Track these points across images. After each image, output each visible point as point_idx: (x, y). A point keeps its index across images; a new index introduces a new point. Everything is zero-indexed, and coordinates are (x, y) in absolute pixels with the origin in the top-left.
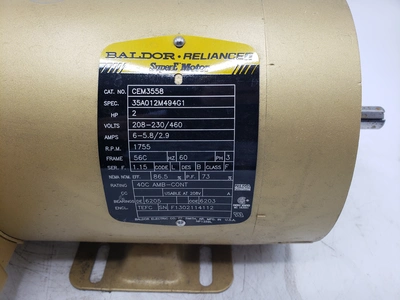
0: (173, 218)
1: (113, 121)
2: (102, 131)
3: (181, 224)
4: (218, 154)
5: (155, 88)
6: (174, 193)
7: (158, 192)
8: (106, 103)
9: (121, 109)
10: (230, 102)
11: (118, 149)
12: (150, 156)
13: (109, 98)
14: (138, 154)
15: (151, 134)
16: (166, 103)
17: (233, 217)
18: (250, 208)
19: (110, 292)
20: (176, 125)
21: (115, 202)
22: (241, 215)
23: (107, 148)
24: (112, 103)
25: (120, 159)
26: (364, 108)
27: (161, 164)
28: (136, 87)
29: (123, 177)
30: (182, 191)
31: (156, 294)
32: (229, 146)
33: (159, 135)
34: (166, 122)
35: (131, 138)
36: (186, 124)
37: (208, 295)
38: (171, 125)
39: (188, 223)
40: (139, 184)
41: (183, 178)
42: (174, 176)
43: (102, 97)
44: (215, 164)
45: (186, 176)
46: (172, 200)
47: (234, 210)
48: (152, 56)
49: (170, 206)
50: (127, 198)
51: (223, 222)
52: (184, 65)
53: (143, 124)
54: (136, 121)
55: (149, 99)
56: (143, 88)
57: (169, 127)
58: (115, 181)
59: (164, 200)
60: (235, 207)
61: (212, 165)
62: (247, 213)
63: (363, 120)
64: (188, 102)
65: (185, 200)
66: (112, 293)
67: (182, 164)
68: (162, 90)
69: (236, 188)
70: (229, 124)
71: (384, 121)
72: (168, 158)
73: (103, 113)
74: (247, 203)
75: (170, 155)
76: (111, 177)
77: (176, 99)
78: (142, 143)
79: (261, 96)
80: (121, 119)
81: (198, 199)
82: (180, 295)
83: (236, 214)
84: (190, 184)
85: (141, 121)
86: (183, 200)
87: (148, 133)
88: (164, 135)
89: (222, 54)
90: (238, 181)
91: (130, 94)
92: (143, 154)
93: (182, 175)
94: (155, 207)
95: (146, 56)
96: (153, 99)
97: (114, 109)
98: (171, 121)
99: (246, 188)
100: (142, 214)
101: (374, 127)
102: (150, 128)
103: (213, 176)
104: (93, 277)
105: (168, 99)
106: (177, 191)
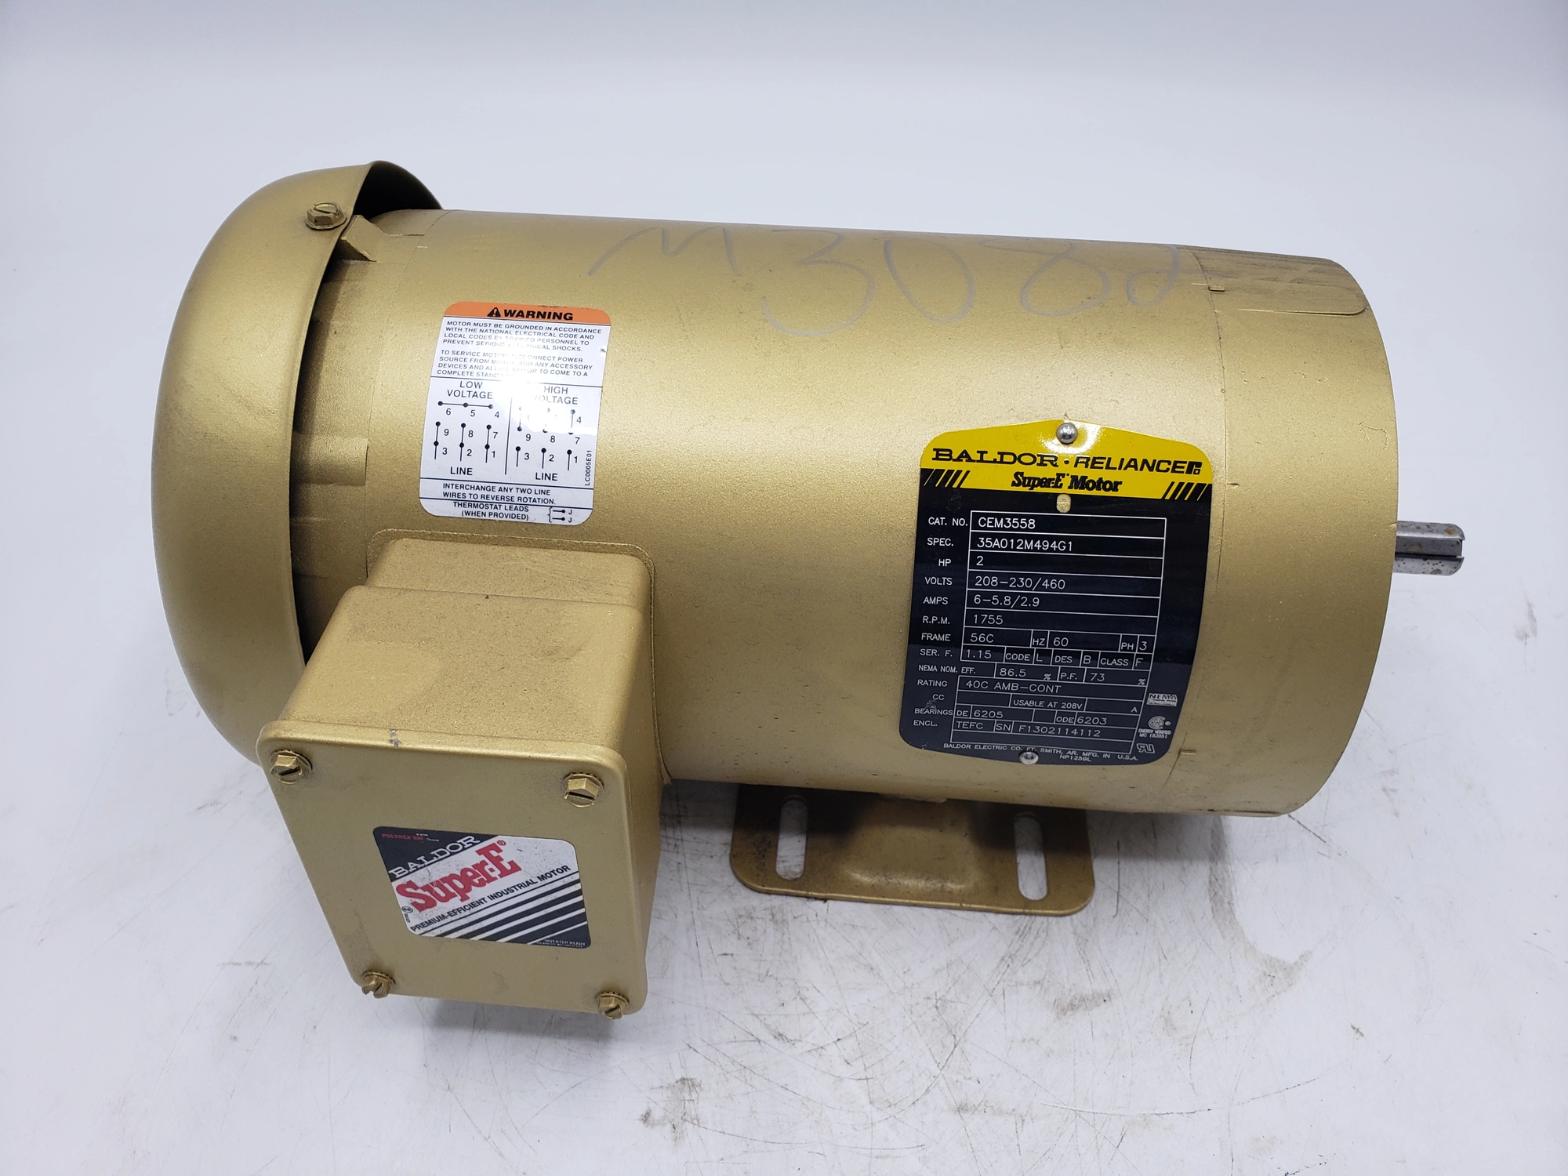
0: (1018, 748)
1: (941, 572)
2: (919, 590)
3: (1030, 761)
4: (1125, 639)
5: (1020, 517)
6: (1032, 703)
7: (1004, 699)
8: (932, 541)
9: (957, 553)
10: (1156, 547)
11: (945, 621)
12: (999, 637)
13: (938, 531)
14: (979, 632)
15: (1007, 599)
16: (1054, 546)
17: (1135, 752)
18: (1170, 737)
19: (825, 900)
20: (1053, 585)
21: (917, 711)
22: (1150, 749)
23: (925, 619)
24: (942, 541)
25: (945, 638)
26: (1404, 526)
27: (1018, 651)
28: (987, 515)
29: (944, 669)
30: (1047, 700)
31: (926, 911)
32: (1148, 626)
33: (1020, 601)
34: (1035, 578)
35: (971, 603)
36: (1072, 584)
37: (1039, 919)
38: (1046, 584)
39: (1045, 760)
40: (969, 684)
41: (1054, 677)
42: (1037, 672)
43: (923, 530)
44: (1118, 656)
45: (1060, 675)
46: (1026, 714)
47: (1139, 740)
48: (1017, 459)
49: (1017, 725)
50: (939, 705)
51: (1114, 761)
52: (1074, 478)
53: (995, 580)
54: (983, 574)
55: (1009, 537)
56: (999, 517)
57: (1041, 587)
58: (927, 676)
59: (1008, 714)
60: (1143, 732)
61: (1111, 657)
62: (1162, 747)
63: (1399, 555)
64: (1079, 545)
65: (1049, 716)
66: (830, 903)
67: (1056, 653)
68: (1032, 522)
69: (1151, 701)
70: (1152, 587)
71: (1460, 561)
72: (1032, 641)
73: (924, 557)
74: (1165, 728)
75: (1037, 636)
76: (922, 668)
77: (1058, 539)
78: (989, 613)
79: (1211, 540)
80: (956, 570)
81: (1075, 715)
82: (978, 915)
83: (1142, 748)
84: (1065, 689)
85: (991, 575)
86: (1045, 716)
87: (1001, 596)
88: (1030, 601)
89: (1145, 462)
90: (1155, 689)
91: (975, 526)
92: (987, 632)
93: (1053, 672)
94: (989, 725)
95: (1007, 458)
96: (1016, 537)
97: (943, 552)
98: (1044, 577)
99: (1169, 701)
100: (960, 737)
101: (1437, 572)
102: (1006, 587)
103: (1111, 676)
104: (780, 868)
105: (1042, 538)
106: (1038, 700)
